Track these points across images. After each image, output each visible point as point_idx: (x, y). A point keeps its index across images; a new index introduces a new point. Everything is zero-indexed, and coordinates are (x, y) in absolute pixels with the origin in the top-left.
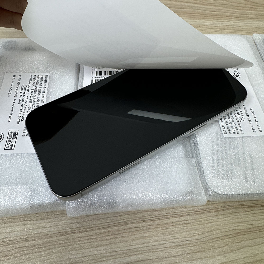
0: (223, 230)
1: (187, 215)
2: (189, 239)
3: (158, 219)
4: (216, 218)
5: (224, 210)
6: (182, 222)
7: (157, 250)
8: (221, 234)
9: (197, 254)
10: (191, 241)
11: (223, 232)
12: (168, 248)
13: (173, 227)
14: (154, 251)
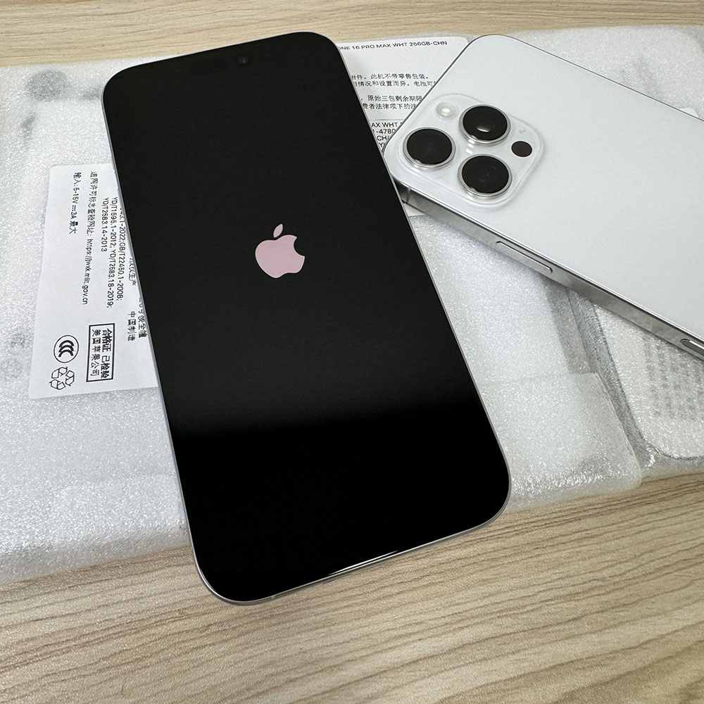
0: (679, 547)
1: (585, 517)
2: (598, 575)
3: (515, 533)
4: (658, 519)
5: (675, 496)
6: (576, 536)
7: (522, 611)
8: (675, 556)
9: (622, 611)
10: (603, 580)
11: (680, 551)
12: (548, 603)
13: (555, 550)
14: (515, 612)
